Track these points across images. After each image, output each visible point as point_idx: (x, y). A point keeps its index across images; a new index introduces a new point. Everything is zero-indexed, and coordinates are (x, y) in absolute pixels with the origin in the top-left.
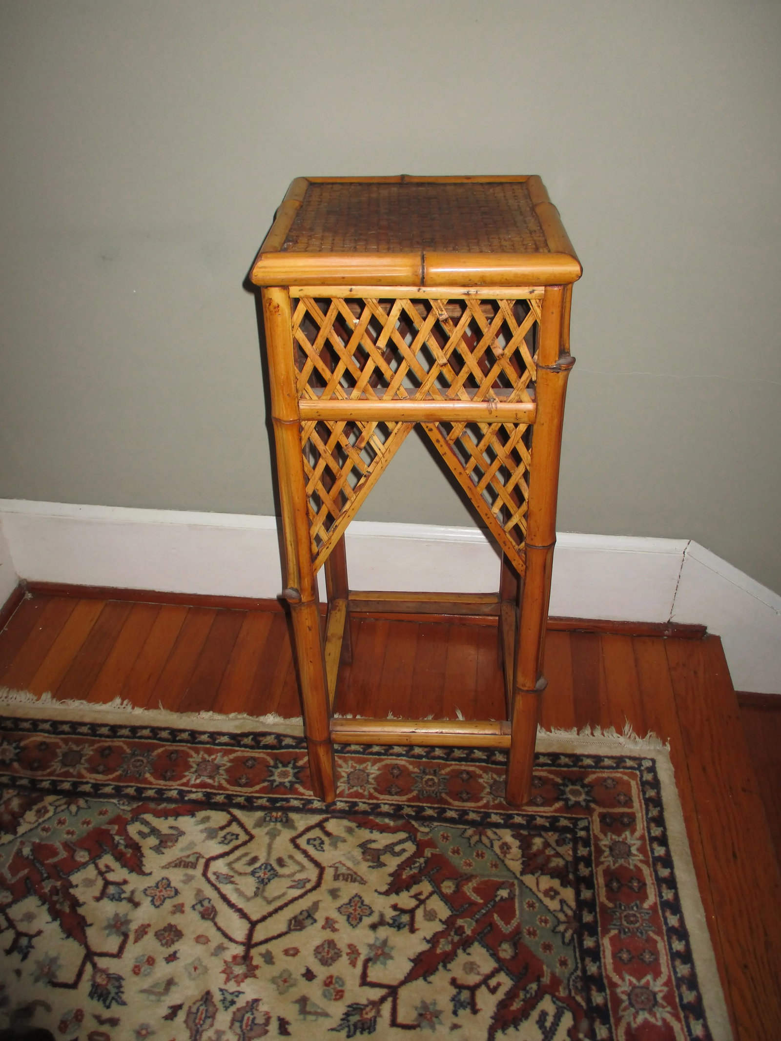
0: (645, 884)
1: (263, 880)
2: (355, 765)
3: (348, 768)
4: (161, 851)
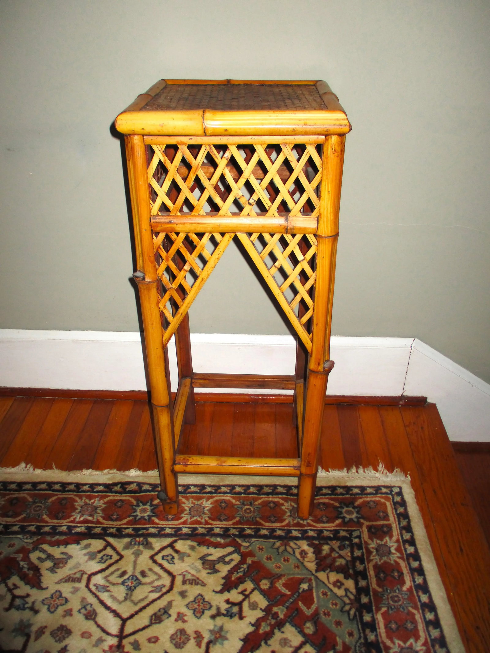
0: (402, 574)
1: (130, 588)
2: (194, 501)
3: (189, 504)
4: (54, 571)
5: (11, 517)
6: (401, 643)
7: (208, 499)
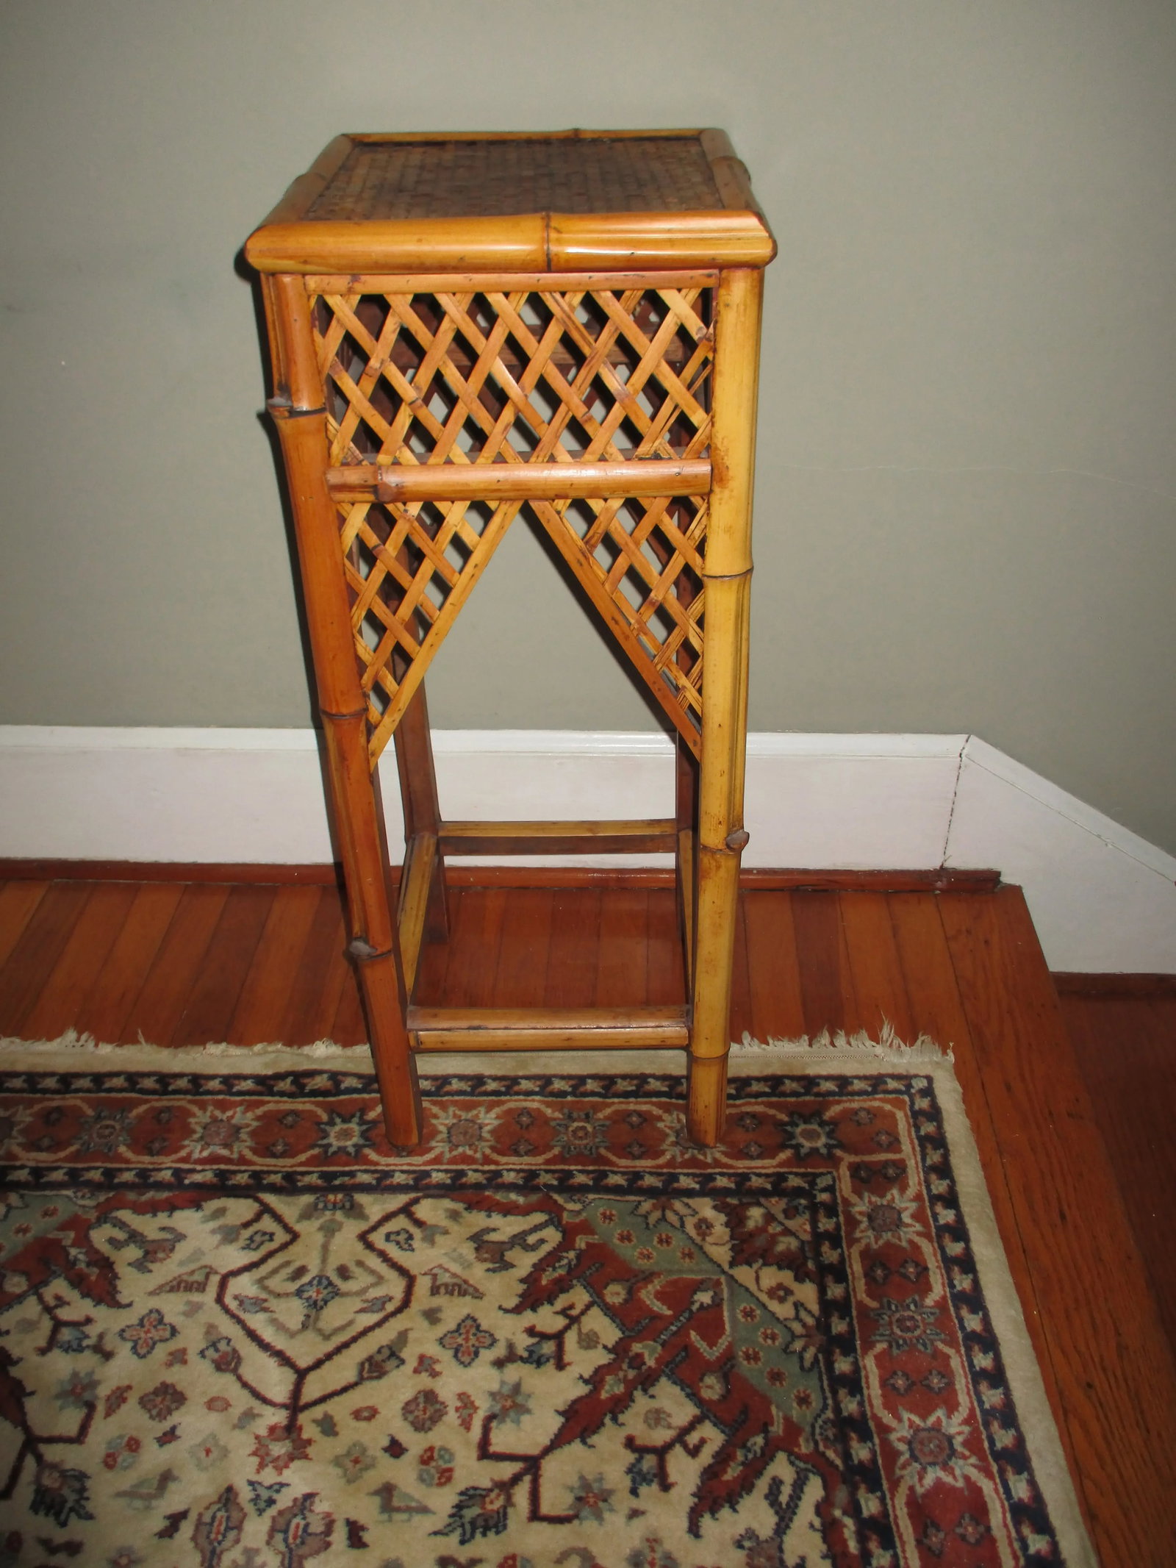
0: (926, 1269)
1: (315, 1302)
2: (458, 1112)
3: (447, 1118)
4: (146, 1267)
5: (49, 1149)
6: (917, 1420)
7: (490, 1108)
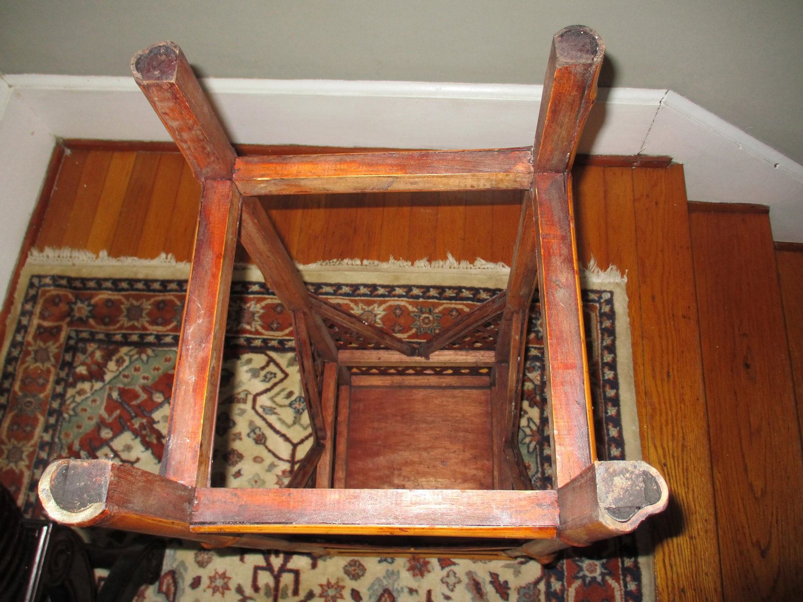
3: (358, 310)
5: (162, 324)
7: (381, 303)
